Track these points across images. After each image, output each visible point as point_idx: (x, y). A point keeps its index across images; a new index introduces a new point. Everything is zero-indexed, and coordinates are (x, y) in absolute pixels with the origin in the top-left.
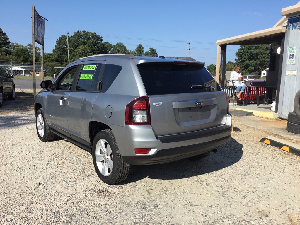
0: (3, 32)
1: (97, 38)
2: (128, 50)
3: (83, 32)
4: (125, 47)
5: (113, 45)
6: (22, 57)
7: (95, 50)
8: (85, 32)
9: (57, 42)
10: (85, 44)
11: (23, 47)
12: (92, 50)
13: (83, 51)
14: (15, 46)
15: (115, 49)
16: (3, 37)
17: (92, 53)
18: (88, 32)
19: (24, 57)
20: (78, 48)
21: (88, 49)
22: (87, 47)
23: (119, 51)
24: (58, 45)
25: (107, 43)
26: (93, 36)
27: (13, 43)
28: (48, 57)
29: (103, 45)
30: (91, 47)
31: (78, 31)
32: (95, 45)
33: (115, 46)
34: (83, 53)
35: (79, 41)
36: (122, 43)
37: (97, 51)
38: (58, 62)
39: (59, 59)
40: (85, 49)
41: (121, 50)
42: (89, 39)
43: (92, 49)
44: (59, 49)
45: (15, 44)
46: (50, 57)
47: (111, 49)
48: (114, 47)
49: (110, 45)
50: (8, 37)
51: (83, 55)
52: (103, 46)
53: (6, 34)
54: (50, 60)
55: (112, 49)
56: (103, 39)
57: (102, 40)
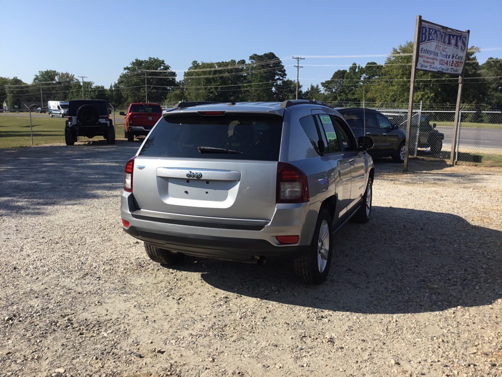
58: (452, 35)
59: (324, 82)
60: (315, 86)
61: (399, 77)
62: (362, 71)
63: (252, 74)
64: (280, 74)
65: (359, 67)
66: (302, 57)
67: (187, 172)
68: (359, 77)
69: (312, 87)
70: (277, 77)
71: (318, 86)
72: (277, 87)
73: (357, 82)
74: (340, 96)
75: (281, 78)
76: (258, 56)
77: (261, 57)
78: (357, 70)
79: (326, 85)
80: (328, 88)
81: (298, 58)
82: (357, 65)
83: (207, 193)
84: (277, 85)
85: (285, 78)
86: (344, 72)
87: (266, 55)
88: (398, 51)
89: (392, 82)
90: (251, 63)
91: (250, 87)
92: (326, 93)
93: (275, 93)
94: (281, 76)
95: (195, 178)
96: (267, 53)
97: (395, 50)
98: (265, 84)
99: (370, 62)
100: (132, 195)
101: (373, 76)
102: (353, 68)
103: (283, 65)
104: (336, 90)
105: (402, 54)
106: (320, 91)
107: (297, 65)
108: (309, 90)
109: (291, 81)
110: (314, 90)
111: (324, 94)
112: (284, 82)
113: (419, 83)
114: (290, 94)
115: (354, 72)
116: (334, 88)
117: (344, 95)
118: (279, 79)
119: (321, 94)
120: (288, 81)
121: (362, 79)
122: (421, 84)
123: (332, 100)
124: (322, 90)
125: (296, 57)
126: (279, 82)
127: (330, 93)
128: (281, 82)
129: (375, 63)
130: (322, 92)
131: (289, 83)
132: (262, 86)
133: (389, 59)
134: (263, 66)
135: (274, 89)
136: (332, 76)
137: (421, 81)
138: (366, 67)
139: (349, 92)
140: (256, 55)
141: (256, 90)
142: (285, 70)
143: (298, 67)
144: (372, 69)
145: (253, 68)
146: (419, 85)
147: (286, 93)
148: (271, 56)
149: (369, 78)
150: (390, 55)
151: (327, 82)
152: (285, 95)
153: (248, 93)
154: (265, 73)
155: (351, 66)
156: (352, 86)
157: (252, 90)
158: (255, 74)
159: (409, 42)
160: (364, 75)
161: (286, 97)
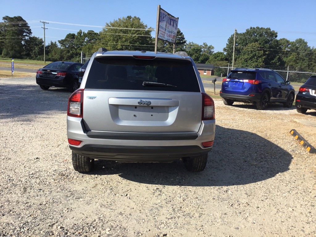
0: (180, 32)
1: (270, 34)
2: (310, 47)
3: (257, 28)
4: (306, 43)
5: (291, 42)
6: (194, 56)
7: (267, 48)
8: (259, 28)
9: (228, 40)
10: (257, 41)
11: (199, 46)
12: (263, 48)
13: (253, 48)
14: (191, 46)
15: (293, 46)
16: (180, 36)
17: (262, 51)
18: (262, 28)
19: (196, 56)
20: (248, 46)
21: (258, 46)
22: (258, 44)
23: (298, 48)
24: (229, 43)
25: (284, 39)
26: (266, 33)
27: (190, 43)
28: (218, 56)
29: (277, 41)
30: (262, 44)
31: (251, 28)
32: (266, 42)
33: (294, 42)
34: (252, 51)
35: (250, 38)
36: (303, 39)
37: (269, 48)
38: (227, 61)
39: (229, 58)
40: (254, 47)
41: (301, 47)
42: (261, 35)
43: (263, 46)
44: (229, 47)
45: (191, 44)
46: (219, 56)
47: (287, 46)
48: (292, 44)
49: (288, 41)
50: (184, 37)
51: (251, 53)
52: (276, 43)
53: (183, 34)
54: (219, 59)
55: (289, 46)
56: (278, 35)
57: (276, 36)
58: (172, 19)
59: (60, 40)
60: (54, 42)
61: (111, 41)
62: (85, 35)
63: (6, 31)
64: (27, 32)
65: (84, 32)
66: (47, 22)
67: (139, 100)
68: (83, 39)
69: (52, 43)
70: (25, 34)
71: (55, 42)
72: (26, 41)
73: (83, 42)
74: (72, 50)
75: (28, 35)
76: (10, 18)
77: (12, 18)
78: (82, 35)
79: (62, 42)
80: (63, 45)
81: (44, 22)
82: (83, 31)
83: (152, 115)
84: (25, 40)
85: (31, 35)
86: (73, 35)
87: (15, 18)
88: (110, 25)
89: (107, 44)
90: (4, 22)
91: (4, 39)
92: (62, 48)
93: (24, 45)
94: (28, 34)
95: (145, 105)
96: (16, 16)
97: (107, 24)
98: (17, 38)
99: (90, 30)
100: (83, 119)
101: (93, 39)
102: (80, 33)
103: (29, 26)
104: (69, 46)
105: (111, 27)
106: (58, 46)
107: (43, 27)
108: (50, 44)
109: (36, 38)
110: (53, 45)
111: (60, 48)
112: (30, 38)
113: (123, 46)
114: (36, 46)
115: (81, 36)
116: (67, 45)
117: (75, 50)
118: (26, 35)
119: (58, 48)
120: (33, 37)
121: (85, 41)
122: (124, 47)
123: (66, 53)
124: (59, 46)
125: (42, 21)
126: (26, 38)
127: (64, 48)
128: (28, 37)
129: (93, 31)
130: (59, 47)
131: (34, 39)
132: (14, 39)
133: (104, 30)
134: (14, 26)
135: (23, 43)
136: (65, 37)
137: (124, 45)
138: (88, 33)
139: (78, 48)
140: (8, 17)
141: (10, 42)
142: (30, 30)
143: (44, 28)
144: (92, 35)
145: (6, 26)
146: (123, 47)
147: (33, 46)
148: (20, 19)
149: (90, 40)
150: (105, 27)
151: (62, 40)
152: (32, 47)
153: (3, 44)
154: (16, 30)
155: (79, 31)
156: (80, 44)
157: (7, 42)
158: (8, 31)
159: (115, 20)
160: (87, 38)
161: (33, 48)
